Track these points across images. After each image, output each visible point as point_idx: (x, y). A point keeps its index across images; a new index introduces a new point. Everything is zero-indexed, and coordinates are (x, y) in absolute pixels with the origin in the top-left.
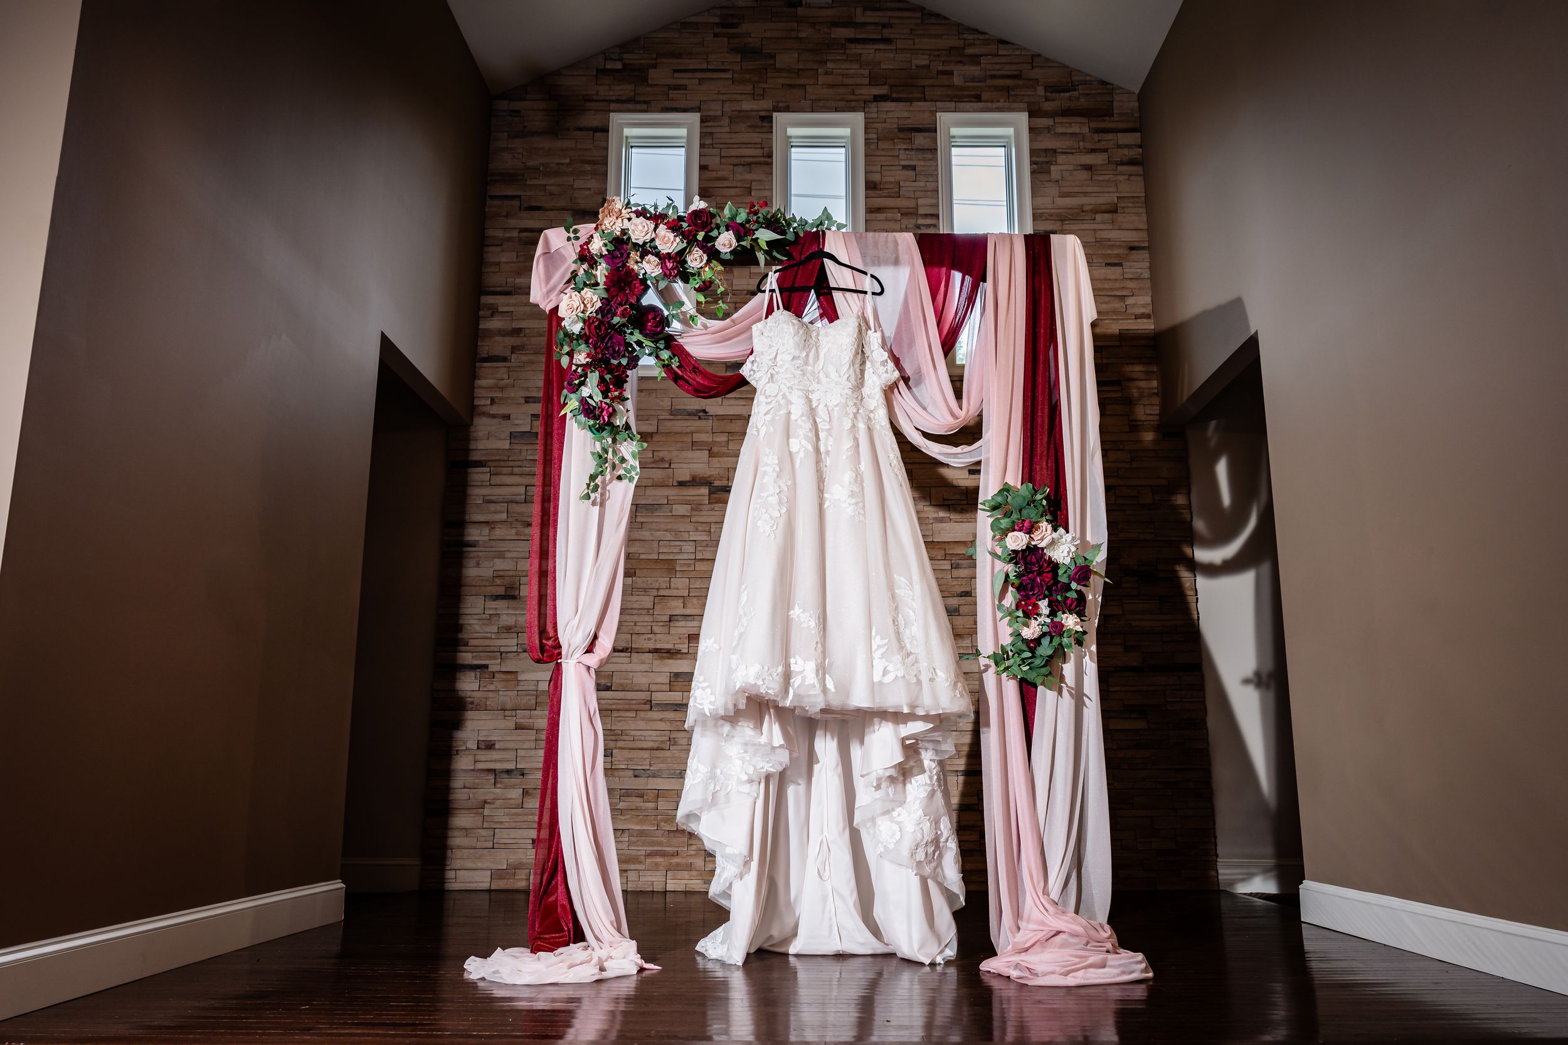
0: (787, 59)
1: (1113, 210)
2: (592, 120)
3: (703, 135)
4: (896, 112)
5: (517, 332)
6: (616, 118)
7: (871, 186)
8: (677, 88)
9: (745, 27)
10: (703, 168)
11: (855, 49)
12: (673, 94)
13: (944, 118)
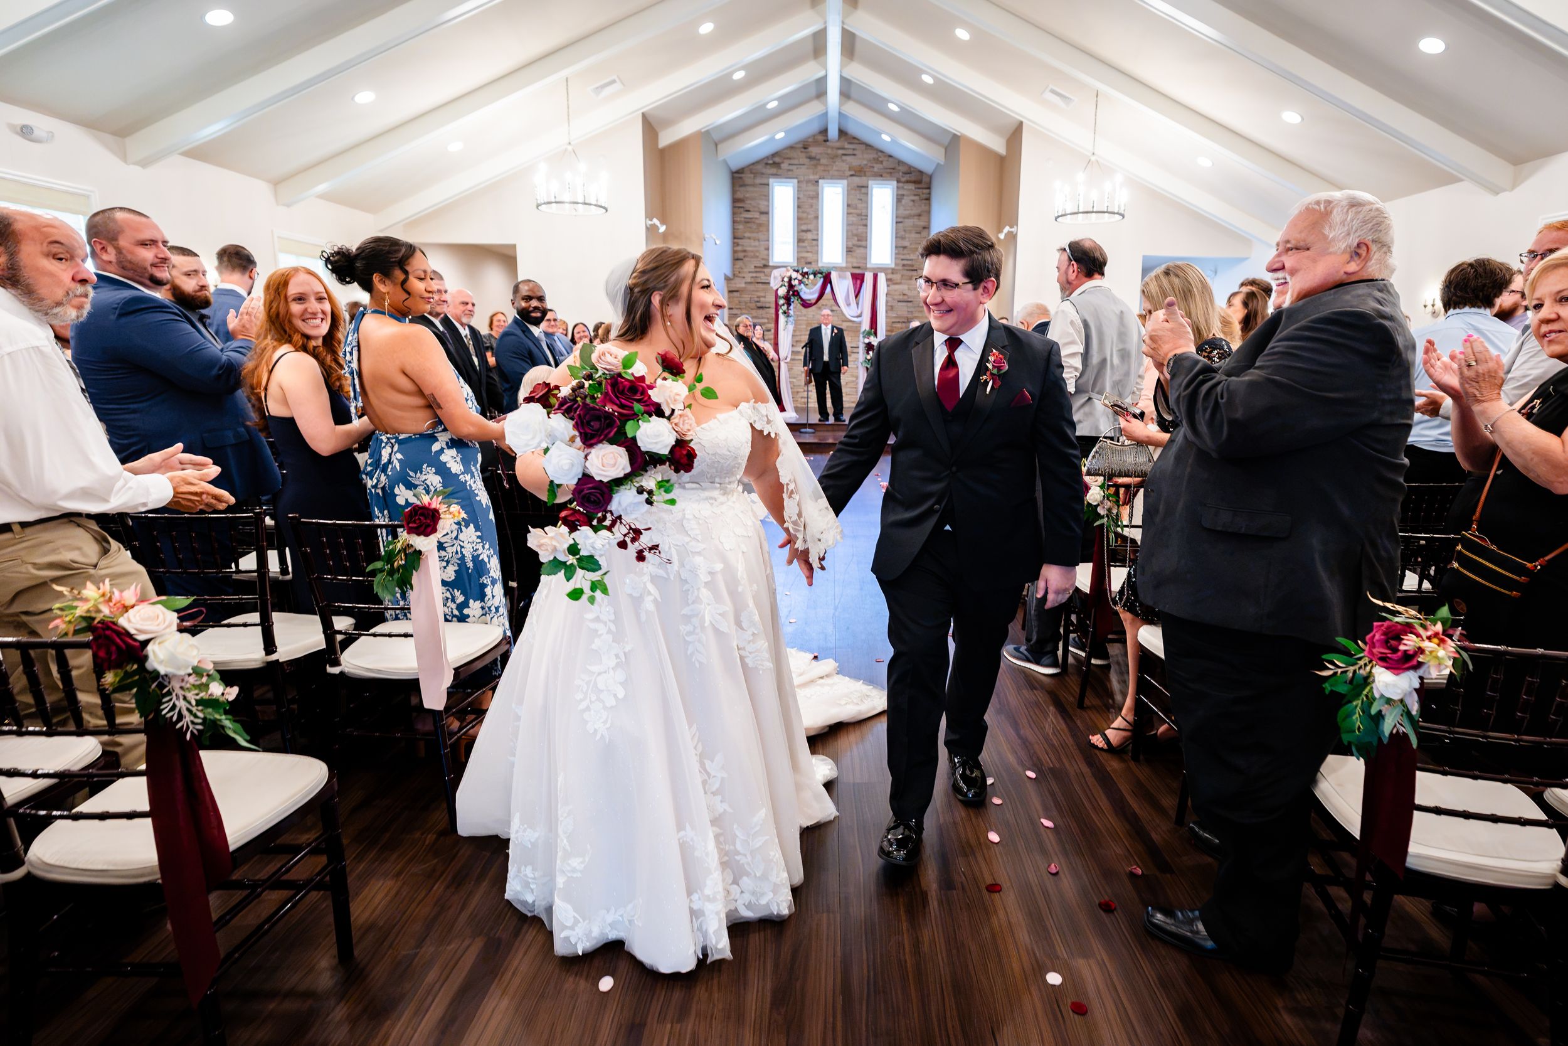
0: (823, 161)
1: (919, 215)
2: (764, 181)
3: (798, 187)
4: (857, 180)
5: (745, 251)
6: (771, 181)
7: (848, 206)
8: (789, 170)
9: (811, 149)
10: (798, 198)
11: (844, 158)
12: (790, 173)
13: (870, 182)
